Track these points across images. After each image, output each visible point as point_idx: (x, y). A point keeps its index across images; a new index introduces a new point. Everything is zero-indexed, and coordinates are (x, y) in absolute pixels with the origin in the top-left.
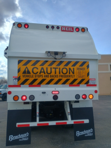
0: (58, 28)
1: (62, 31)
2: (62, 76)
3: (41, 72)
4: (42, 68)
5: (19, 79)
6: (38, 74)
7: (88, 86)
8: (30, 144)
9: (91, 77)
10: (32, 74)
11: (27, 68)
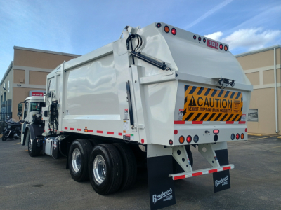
0: (204, 40)
1: (208, 46)
2: (222, 110)
3: (205, 104)
4: (206, 99)
5: (184, 112)
6: (203, 106)
7: (240, 123)
8: (175, 203)
9: (243, 112)
10: (197, 106)
11: (193, 97)
